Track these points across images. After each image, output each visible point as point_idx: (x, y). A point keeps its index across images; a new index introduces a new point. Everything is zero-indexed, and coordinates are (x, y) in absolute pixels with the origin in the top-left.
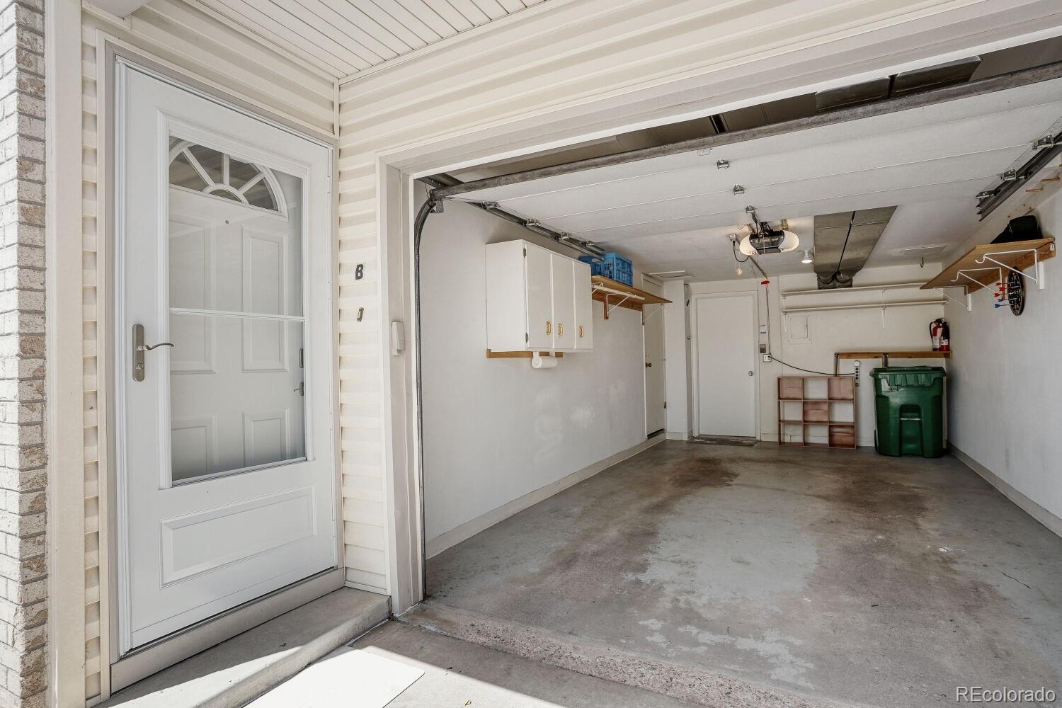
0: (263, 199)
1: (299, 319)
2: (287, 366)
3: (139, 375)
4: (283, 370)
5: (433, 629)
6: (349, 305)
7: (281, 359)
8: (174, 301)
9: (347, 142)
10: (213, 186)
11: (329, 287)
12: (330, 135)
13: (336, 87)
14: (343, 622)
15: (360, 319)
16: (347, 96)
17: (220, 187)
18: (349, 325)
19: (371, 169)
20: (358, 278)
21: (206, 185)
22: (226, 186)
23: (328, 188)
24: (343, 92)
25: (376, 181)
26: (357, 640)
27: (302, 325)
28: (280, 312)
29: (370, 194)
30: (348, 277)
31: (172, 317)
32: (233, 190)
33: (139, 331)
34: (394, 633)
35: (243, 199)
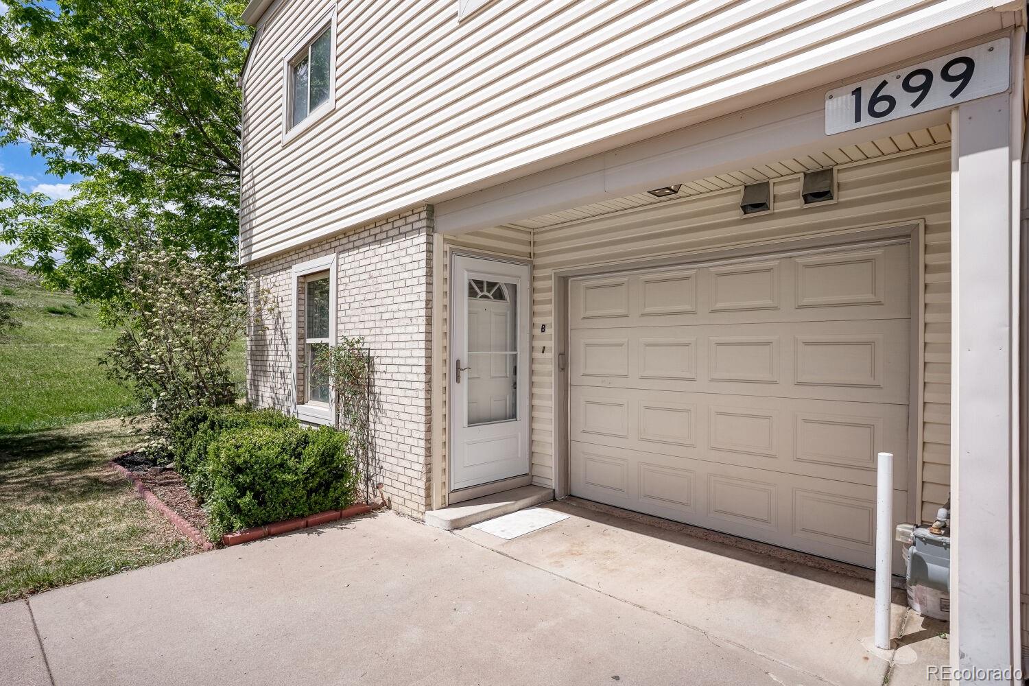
0: (499, 296)
1: (514, 353)
2: (508, 375)
3: (458, 380)
4: (507, 377)
5: (575, 505)
6: (538, 344)
7: (506, 372)
8: (470, 349)
9: (538, 261)
10: (481, 294)
11: (528, 336)
12: (529, 259)
13: (532, 234)
14: (532, 496)
15: (543, 352)
16: (538, 238)
17: (483, 294)
18: (538, 355)
19: (549, 278)
20: (542, 331)
21: (477, 294)
22: (485, 293)
23: (528, 286)
24: (535, 236)
25: (551, 283)
26: (541, 504)
27: (516, 355)
28: (506, 350)
29: (549, 290)
30: (537, 331)
31: (469, 356)
32: (488, 294)
33: (458, 362)
34: (556, 504)
35: (492, 297)
